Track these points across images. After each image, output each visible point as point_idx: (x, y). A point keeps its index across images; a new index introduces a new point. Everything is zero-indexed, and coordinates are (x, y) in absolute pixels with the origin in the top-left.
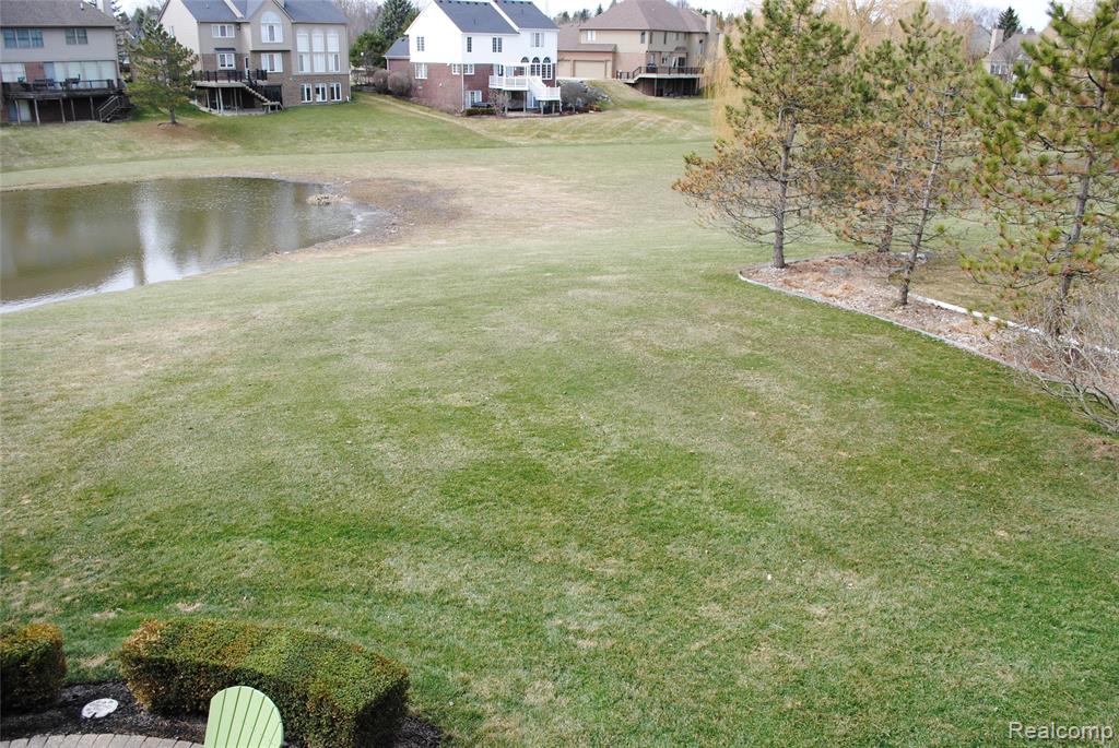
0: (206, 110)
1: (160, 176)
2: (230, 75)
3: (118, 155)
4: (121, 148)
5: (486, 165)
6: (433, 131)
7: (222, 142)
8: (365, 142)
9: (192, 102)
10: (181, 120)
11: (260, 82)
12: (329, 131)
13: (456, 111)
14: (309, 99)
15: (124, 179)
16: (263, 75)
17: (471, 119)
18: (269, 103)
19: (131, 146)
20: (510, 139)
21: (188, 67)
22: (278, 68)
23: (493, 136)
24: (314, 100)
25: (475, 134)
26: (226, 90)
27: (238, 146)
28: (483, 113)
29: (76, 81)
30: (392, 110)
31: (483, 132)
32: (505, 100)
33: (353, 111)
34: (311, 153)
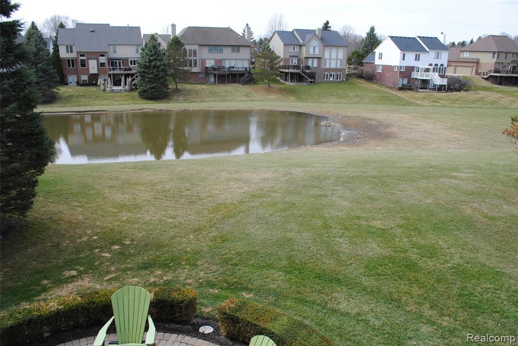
0: (283, 82)
1: (260, 108)
2: (295, 67)
3: (245, 98)
4: (247, 96)
5: (406, 114)
6: (383, 96)
7: (287, 96)
8: (349, 99)
9: (277, 78)
10: (272, 85)
11: (307, 71)
12: (334, 94)
13: (394, 88)
14: (327, 79)
15: (246, 109)
16: (308, 68)
17: (401, 92)
18: (309, 80)
19: (251, 95)
20: (419, 102)
21: (277, 63)
22: (315, 65)
23: (411, 100)
24: (329, 80)
25: (402, 99)
26: (292, 74)
27: (294, 98)
28: (407, 89)
29: (233, 67)
30: (364, 86)
31: (406, 98)
32: (419, 84)
33: (346, 85)
34: (325, 103)
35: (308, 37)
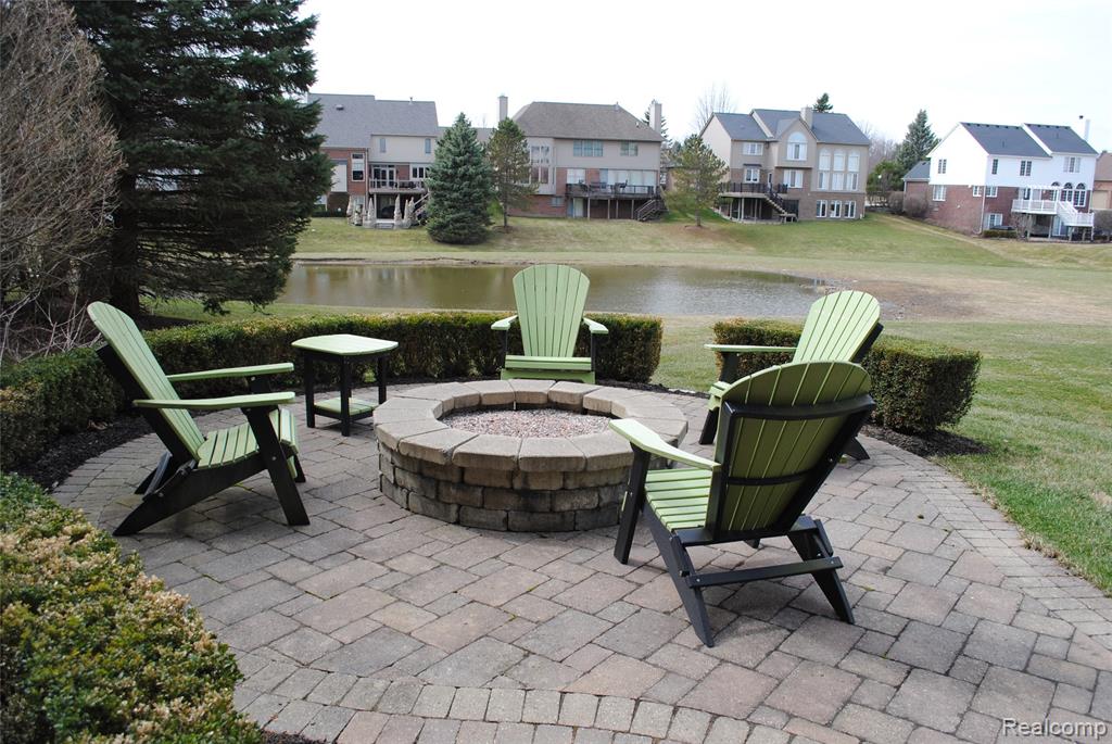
0: (728, 218)
1: (683, 264)
2: (753, 188)
3: (649, 247)
4: (651, 242)
5: (1002, 279)
6: (948, 249)
7: (738, 244)
8: (874, 253)
9: (716, 211)
10: (706, 224)
11: (780, 195)
12: (841, 242)
13: (972, 233)
14: (823, 215)
15: (652, 264)
16: (784, 189)
17: (988, 241)
18: (786, 214)
19: (660, 241)
20: (1030, 261)
21: (718, 178)
22: (799, 184)
23: (1012, 257)
24: (828, 216)
25: (993, 254)
26: (748, 201)
27: (751, 248)
28: (1002, 235)
29: (623, 186)
30: (904, 228)
31: (1002, 253)
32: (1029, 225)
33: (865, 227)
34: (820, 258)
35: (783, 124)
